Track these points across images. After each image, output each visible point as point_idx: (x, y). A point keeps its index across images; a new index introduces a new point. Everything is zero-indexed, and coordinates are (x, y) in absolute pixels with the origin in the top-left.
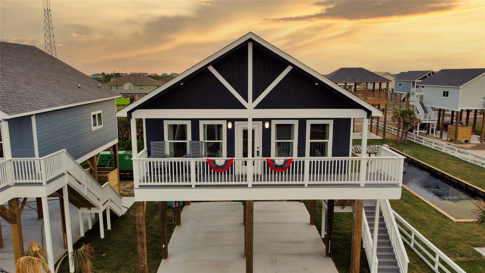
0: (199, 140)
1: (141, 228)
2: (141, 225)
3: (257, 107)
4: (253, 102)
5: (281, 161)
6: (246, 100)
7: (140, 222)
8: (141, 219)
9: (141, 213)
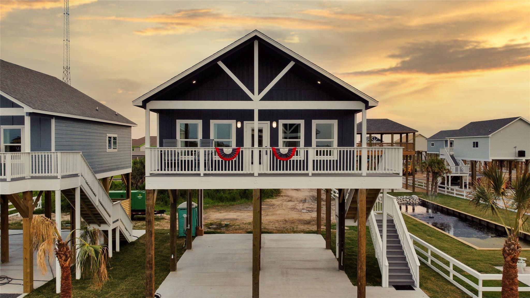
0: (209, 138)
1: (150, 217)
2: (150, 213)
3: (263, 99)
4: (259, 94)
5: (285, 149)
6: (253, 92)
7: (150, 210)
8: (151, 207)
9: (151, 202)
